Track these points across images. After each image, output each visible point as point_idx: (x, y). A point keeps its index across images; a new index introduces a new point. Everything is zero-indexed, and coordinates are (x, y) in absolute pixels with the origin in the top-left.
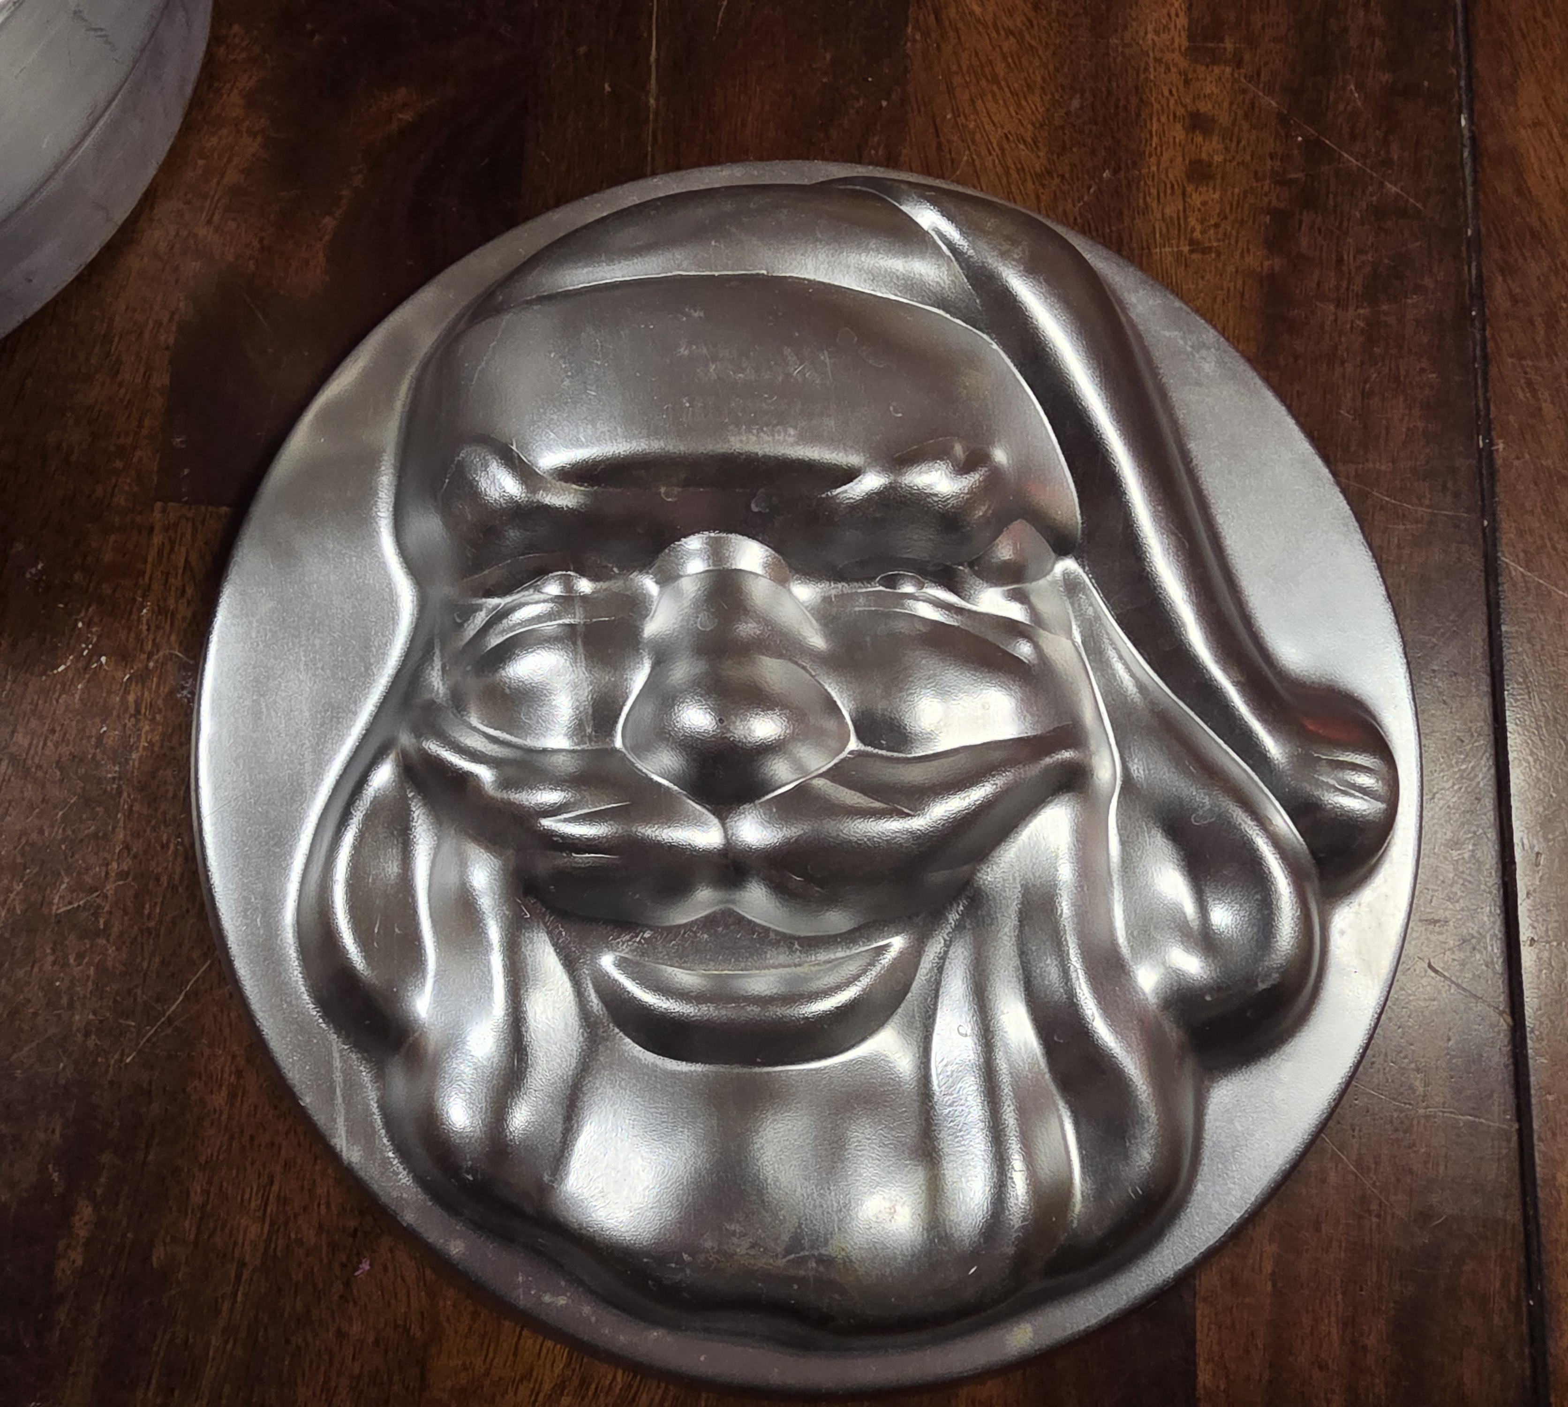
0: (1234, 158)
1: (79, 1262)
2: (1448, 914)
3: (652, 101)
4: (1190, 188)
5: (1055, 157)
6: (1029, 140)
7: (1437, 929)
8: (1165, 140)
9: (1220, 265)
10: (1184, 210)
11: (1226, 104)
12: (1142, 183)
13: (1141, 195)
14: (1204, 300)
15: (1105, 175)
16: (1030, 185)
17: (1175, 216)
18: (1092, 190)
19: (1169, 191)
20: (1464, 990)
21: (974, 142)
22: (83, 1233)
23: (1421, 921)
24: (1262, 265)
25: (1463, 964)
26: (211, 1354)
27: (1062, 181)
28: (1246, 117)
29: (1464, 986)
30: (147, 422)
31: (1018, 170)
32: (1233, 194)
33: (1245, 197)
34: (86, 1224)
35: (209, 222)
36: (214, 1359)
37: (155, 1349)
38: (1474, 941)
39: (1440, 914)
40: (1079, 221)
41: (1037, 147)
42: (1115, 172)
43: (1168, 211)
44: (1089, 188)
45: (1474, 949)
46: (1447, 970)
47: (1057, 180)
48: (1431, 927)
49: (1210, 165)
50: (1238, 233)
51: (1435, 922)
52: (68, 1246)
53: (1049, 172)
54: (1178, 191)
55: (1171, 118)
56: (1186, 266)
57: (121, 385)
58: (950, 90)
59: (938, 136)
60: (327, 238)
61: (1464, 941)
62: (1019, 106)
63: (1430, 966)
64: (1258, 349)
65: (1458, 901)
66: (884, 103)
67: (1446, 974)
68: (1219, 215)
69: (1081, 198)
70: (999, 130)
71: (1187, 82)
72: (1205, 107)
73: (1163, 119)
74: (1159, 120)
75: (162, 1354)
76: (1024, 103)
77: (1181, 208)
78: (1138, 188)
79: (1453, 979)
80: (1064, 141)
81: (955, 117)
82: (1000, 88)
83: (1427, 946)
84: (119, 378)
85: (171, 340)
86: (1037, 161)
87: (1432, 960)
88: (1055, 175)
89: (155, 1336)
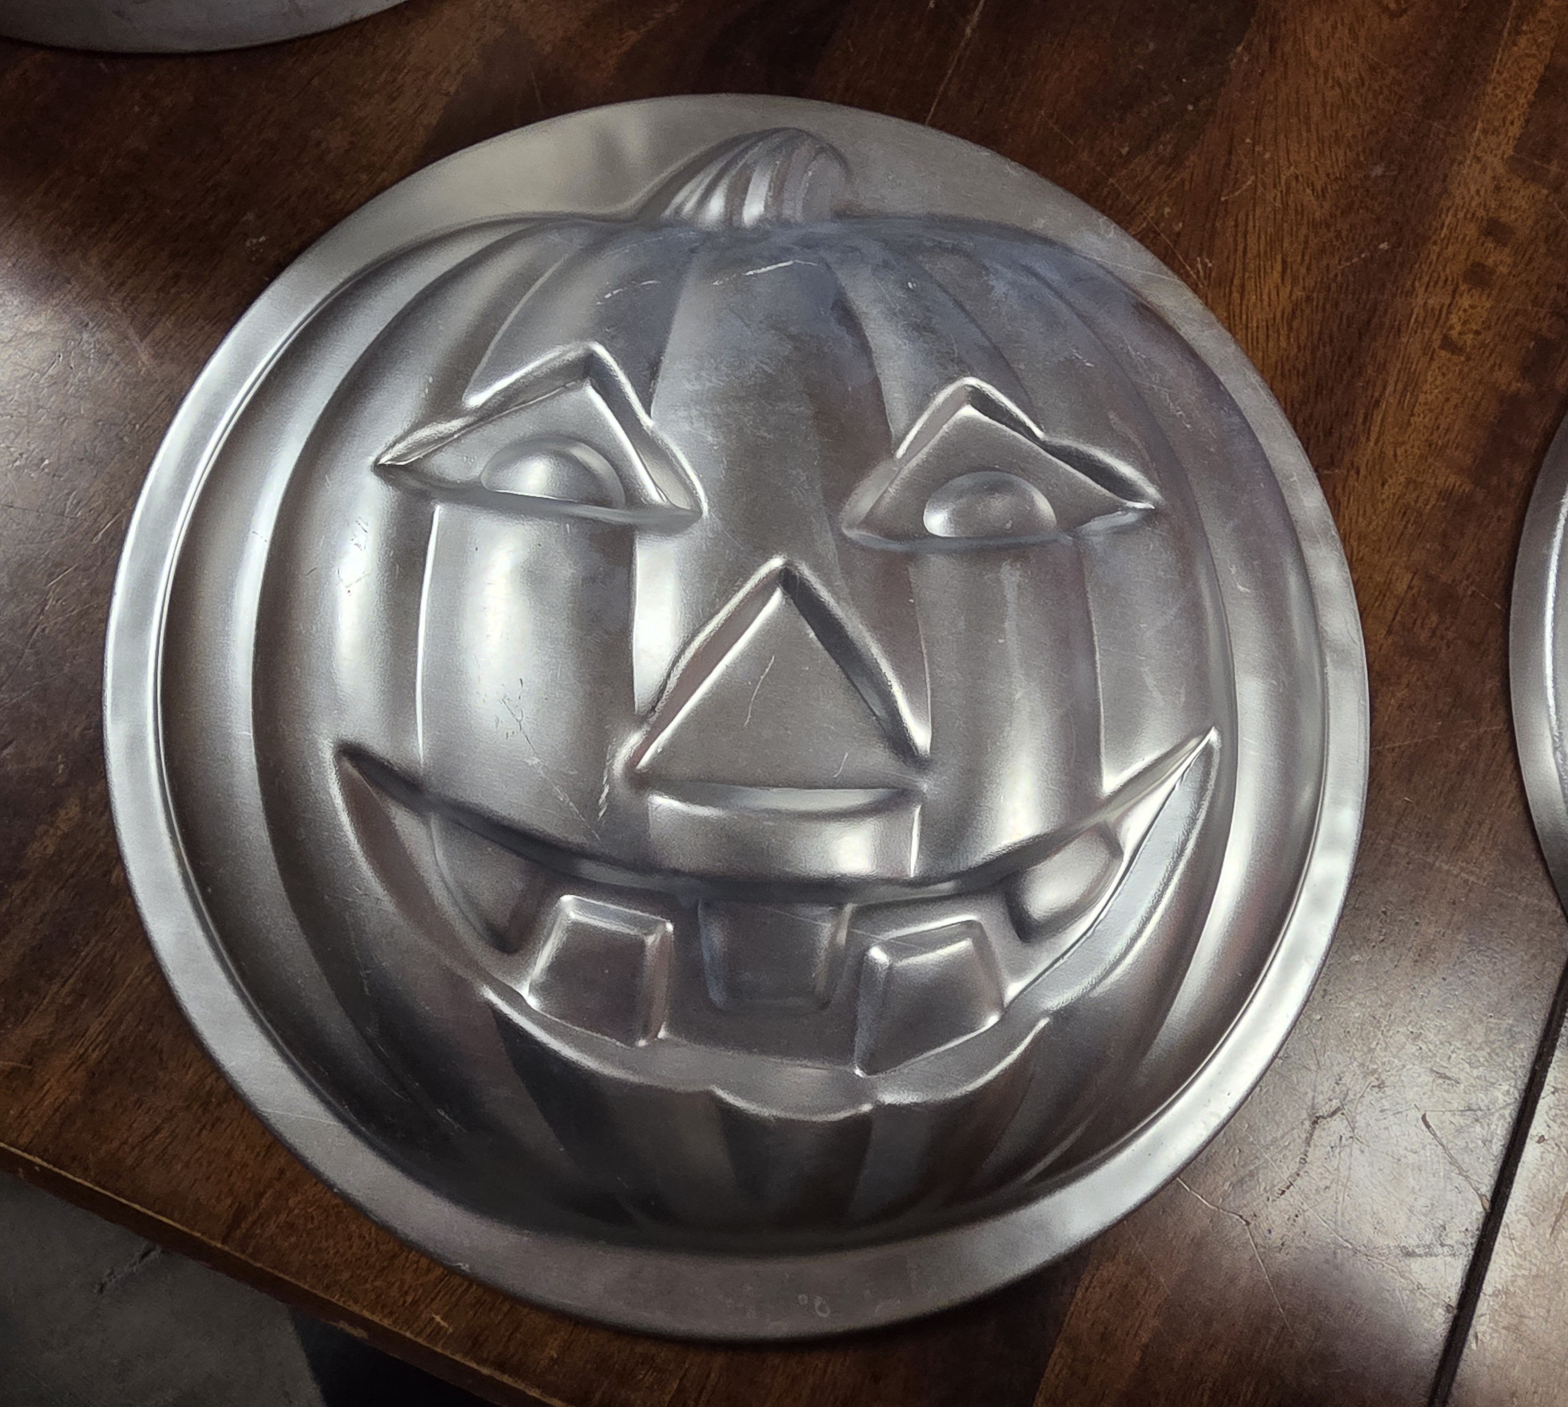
0: (1519, 274)
1: (51, 850)
2: (1462, 1076)
3: (968, 31)
4: (1463, 287)
5: (1338, 213)
6: (1319, 189)
7: (1445, 1086)
8: (1455, 235)
9: (1466, 369)
10: (1450, 305)
11: (1530, 222)
12: (1417, 266)
13: (1412, 277)
14: (1436, 397)
15: (1382, 246)
16: (1304, 231)
17: (1438, 307)
18: (1363, 256)
19: (1441, 283)
20: (1451, 1157)
21: (1263, 171)
22: (64, 827)
23: (1432, 1071)
24: (1510, 383)
25: (1459, 1130)
26: (129, 980)
27: (1337, 237)
28: (1547, 240)
29: (1452, 1152)
30: (403, 150)
31: (1296, 211)
32: (1504, 307)
33: (1516, 314)
34: (69, 819)
36: (129, 985)
37: (83, 954)
38: (1479, 1113)
39: (1453, 1072)
40: (1339, 278)
41: (1324, 196)
42: (1393, 248)
43: (1431, 302)
44: (1362, 252)
45: (1477, 1120)
46: (1440, 1129)
47: (1332, 234)
48: (1441, 1081)
49: (1492, 272)
50: (1496, 345)
51: (1446, 1077)
52: (46, 832)
53: (1328, 226)
54: (1450, 288)
55: (1469, 216)
56: (1432, 359)
57: (392, 111)
58: (1257, 119)
59: (1230, 153)
60: (624, 48)
61: (1470, 1109)
62: (1321, 152)
63: (1424, 1118)
64: (1474, 461)
65: (1477, 1068)
66: (1190, 108)
67: (1438, 1133)
68: (1483, 323)
69: (1349, 259)
70: (1292, 168)
71: (1498, 188)
72: (1507, 217)
73: (1461, 214)
74: (1455, 215)
75: (88, 961)
76: (1327, 153)
77: (1448, 302)
78: (1412, 267)
79: (1444, 1141)
80: (1353, 202)
81: (1254, 145)
82: (1309, 131)
83: (1429, 1098)
84: (393, 106)
85: (452, 90)
86: (1319, 210)
87: (1428, 1114)
88: (1332, 229)
89: (88, 943)
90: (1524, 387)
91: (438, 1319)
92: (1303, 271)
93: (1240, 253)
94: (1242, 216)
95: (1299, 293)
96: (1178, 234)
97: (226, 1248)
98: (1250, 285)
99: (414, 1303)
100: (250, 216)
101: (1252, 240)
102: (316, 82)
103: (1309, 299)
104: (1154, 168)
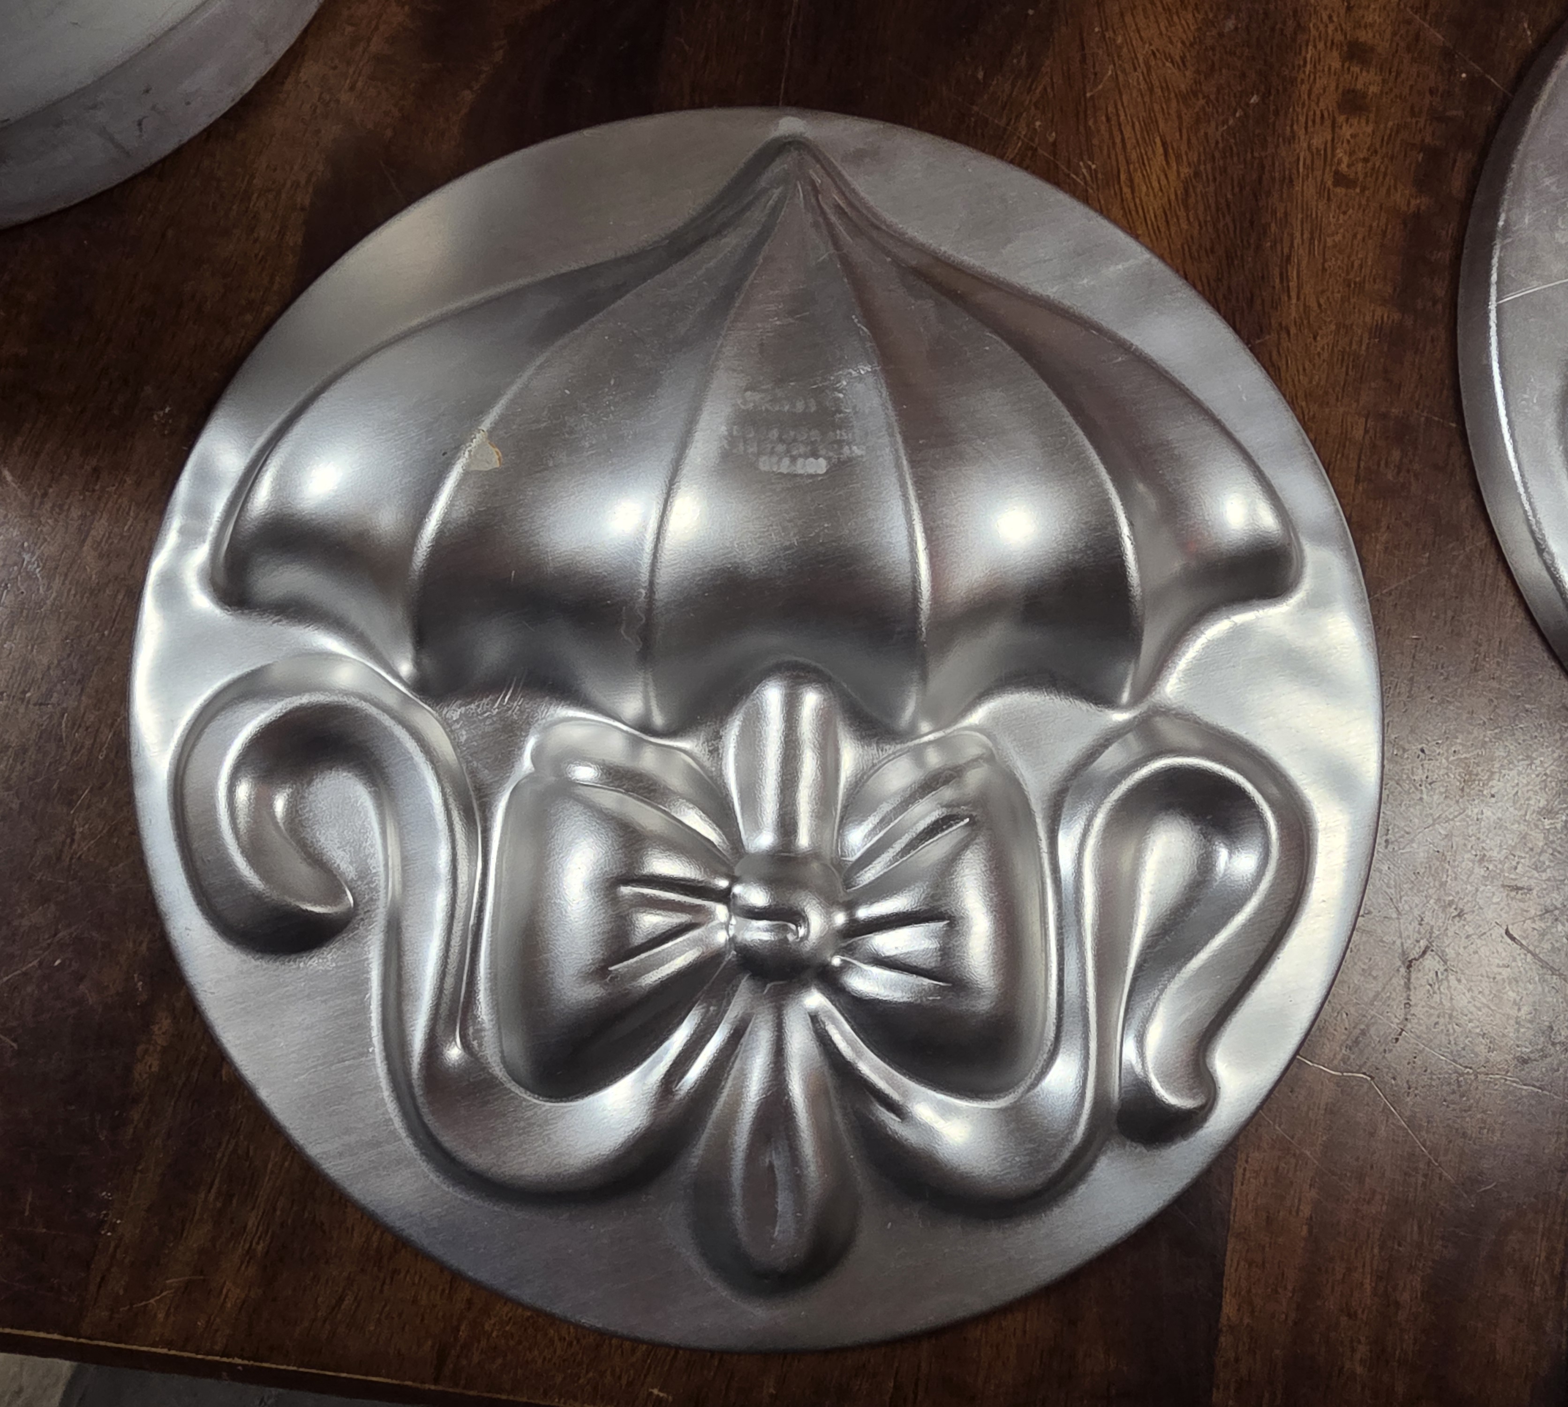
90: (1423, 202)
91: (656, 1391)
92: (1184, 148)
93: (1119, 145)
94: (1111, 109)
95: (1185, 171)
96: (1054, 144)
97: (440, 1388)
98: (1138, 177)
99: (630, 1384)
100: (148, 390)
101: (1128, 131)
102: (170, 233)
103: (1197, 174)
104: (1013, 85)
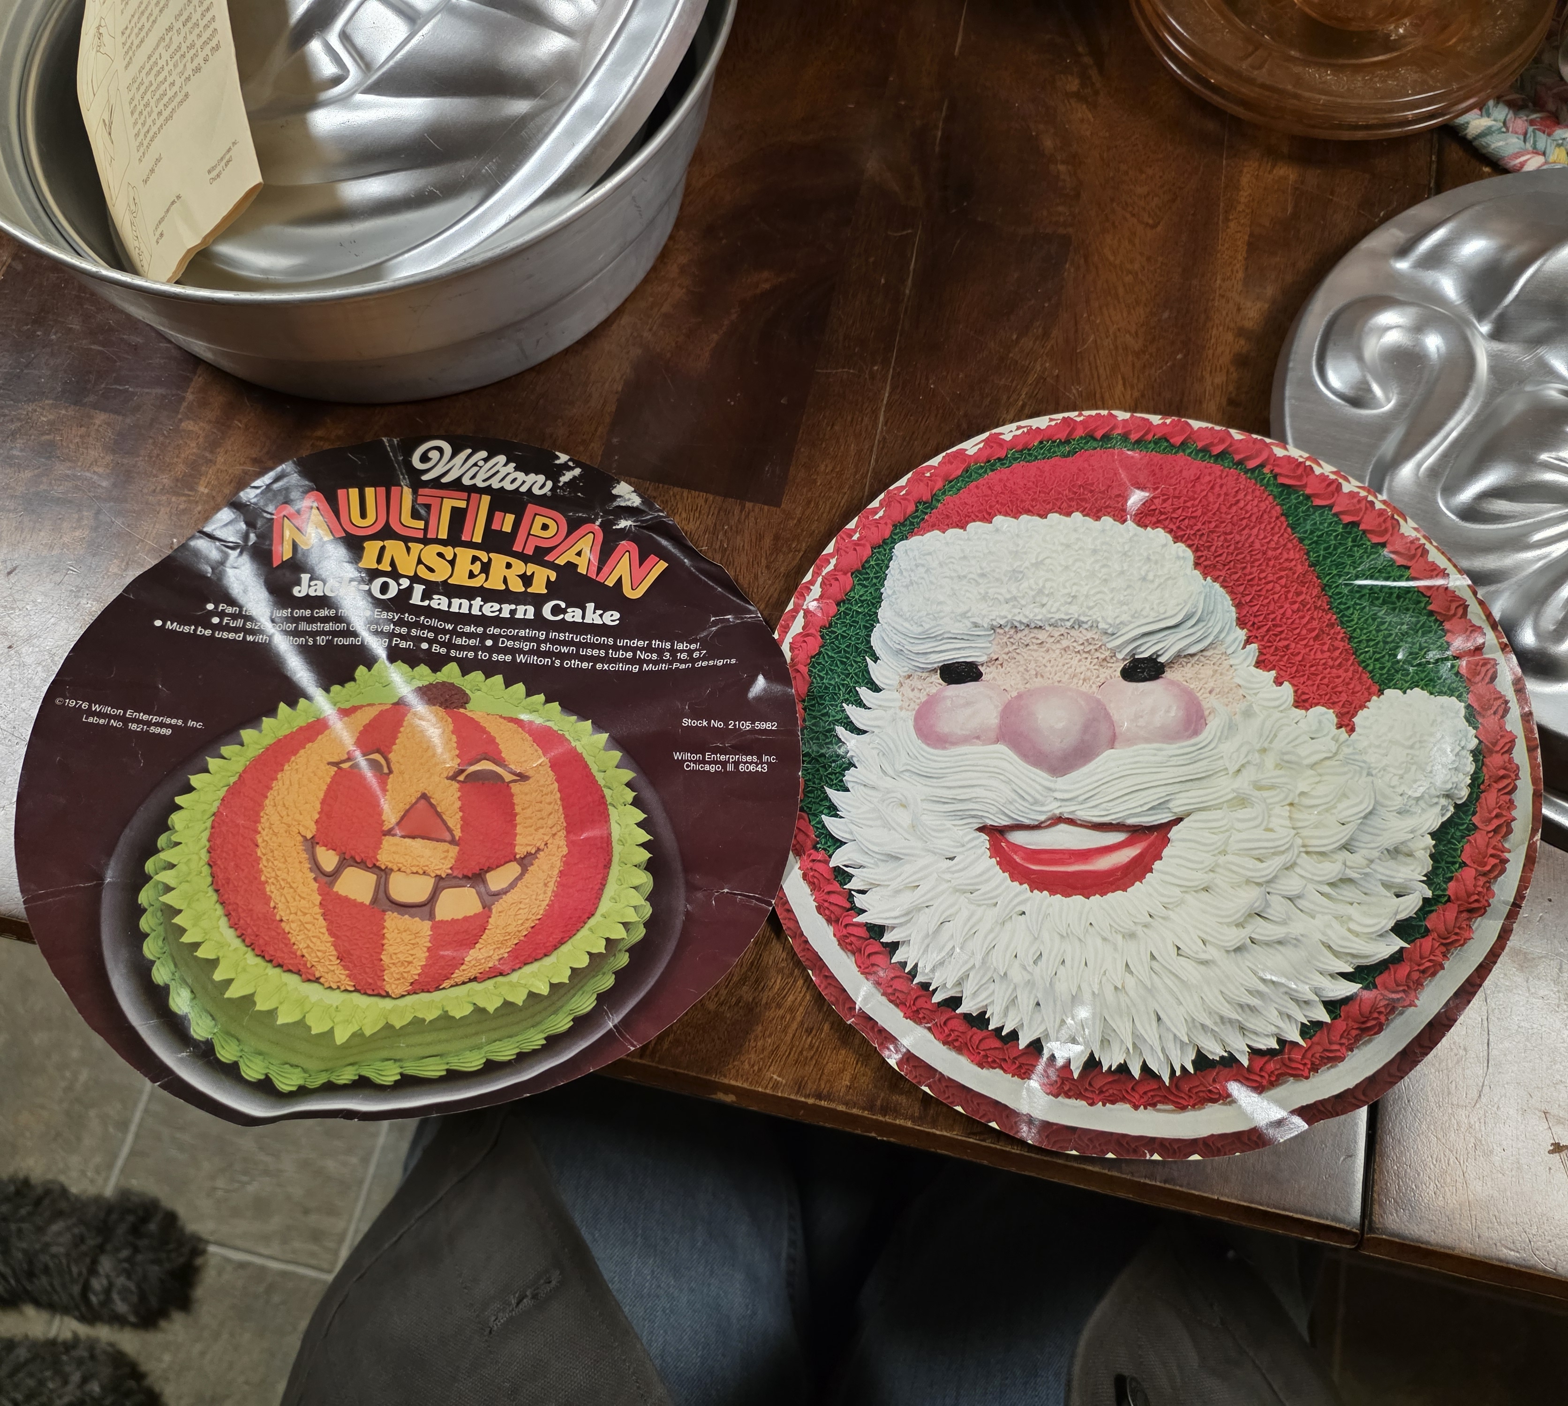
0: (1263, 355)
3: (907, 292)
4: (1234, 370)
5: (1148, 343)
6: (1134, 333)
8: (1220, 341)
10: (1228, 382)
11: (1262, 324)
12: (1201, 363)
13: (1200, 370)
16: (1130, 358)
17: (1221, 385)
18: (1168, 365)
19: (1220, 371)
21: (1098, 330)
27: (1150, 357)
30: (600, 429)
31: (1123, 348)
32: (1259, 375)
33: (1267, 378)
35: (650, 330)
40: (1158, 381)
41: (1137, 336)
42: (1186, 356)
43: (1217, 382)
44: (1167, 363)
47: (1147, 356)
49: (1249, 358)
50: (1259, 397)
53: (1143, 352)
54: (1224, 370)
55: (1226, 329)
58: (1088, 301)
59: (1076, 324)
60: (712, 345)
62: (1129, 313)
66: (1046, 304)
69: (1161, 368)
70: (1115, 325)
71: (1239, 309)
72: (1248, 324)
73: (1221, 329)
74: (1217, 329)
76: (1133, 312)
77: (1225, 380)
78: (1199, 365)
80: (1155, 335)
81: (1089, 316)
82: (1119, 302)
85: (620, 389)
86: (1137, 345)
88: (1147, 353)
91: (775, 1077)
92: (1135, 381)
93: (1096, 379)
94: (1092, 358)
95: (1136, 394)
96: (1057, 376)
98: (1107, 395)
99: (760, 1070)
101: (1101, 371)
103: (1143, 396)
104: (1034, 343)
